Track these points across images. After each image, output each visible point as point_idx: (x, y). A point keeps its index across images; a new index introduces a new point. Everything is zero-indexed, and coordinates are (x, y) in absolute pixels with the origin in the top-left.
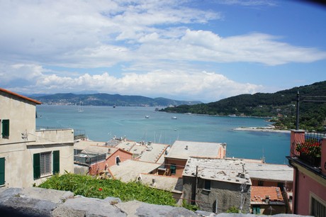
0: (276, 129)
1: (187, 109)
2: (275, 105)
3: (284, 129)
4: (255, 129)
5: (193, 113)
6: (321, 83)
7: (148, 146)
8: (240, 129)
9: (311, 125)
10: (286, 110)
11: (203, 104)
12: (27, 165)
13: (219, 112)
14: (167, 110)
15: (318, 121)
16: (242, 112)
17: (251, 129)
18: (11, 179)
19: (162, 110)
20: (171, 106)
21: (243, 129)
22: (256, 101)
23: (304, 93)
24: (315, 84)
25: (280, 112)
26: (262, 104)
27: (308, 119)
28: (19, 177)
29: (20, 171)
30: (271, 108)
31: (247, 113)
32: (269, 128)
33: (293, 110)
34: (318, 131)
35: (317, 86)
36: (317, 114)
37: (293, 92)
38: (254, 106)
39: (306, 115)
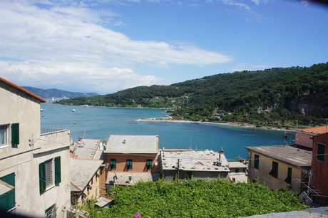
0: (174, 119)
1: (84, 101)
2: (170, 97)
3: (180, 119)
4: (155, 120)
5: (90, 105)
6: (209, 77)
7: (79, 142)
8: (140, 120)
9: (204, 115)
10: (180, 102)
11: (100, 96)
12: (34, 177)
13: (117, 104)
14: (62, 102)
15: (210, 111)
16: (139, 104)
17: (150, 120)
18: (21, 198)
19: (57, 102)
20: (65, 98)
21: (143, 120)
22: (152, 93)
23: (196, 85)
24: (205, 78)
25: (174, 103)
26: (158, 95)
27: (201, 110)
28: (28, 194)
29: (28, 187)
30: (166, 99)
31: (145, 104)
32: (168, 119)
33: (186, 101)
34: (210, 120)
35: (206, 80)
36: (208, 105)
37: (187, 85)
38: (151, 97)
39: (199, 106)
